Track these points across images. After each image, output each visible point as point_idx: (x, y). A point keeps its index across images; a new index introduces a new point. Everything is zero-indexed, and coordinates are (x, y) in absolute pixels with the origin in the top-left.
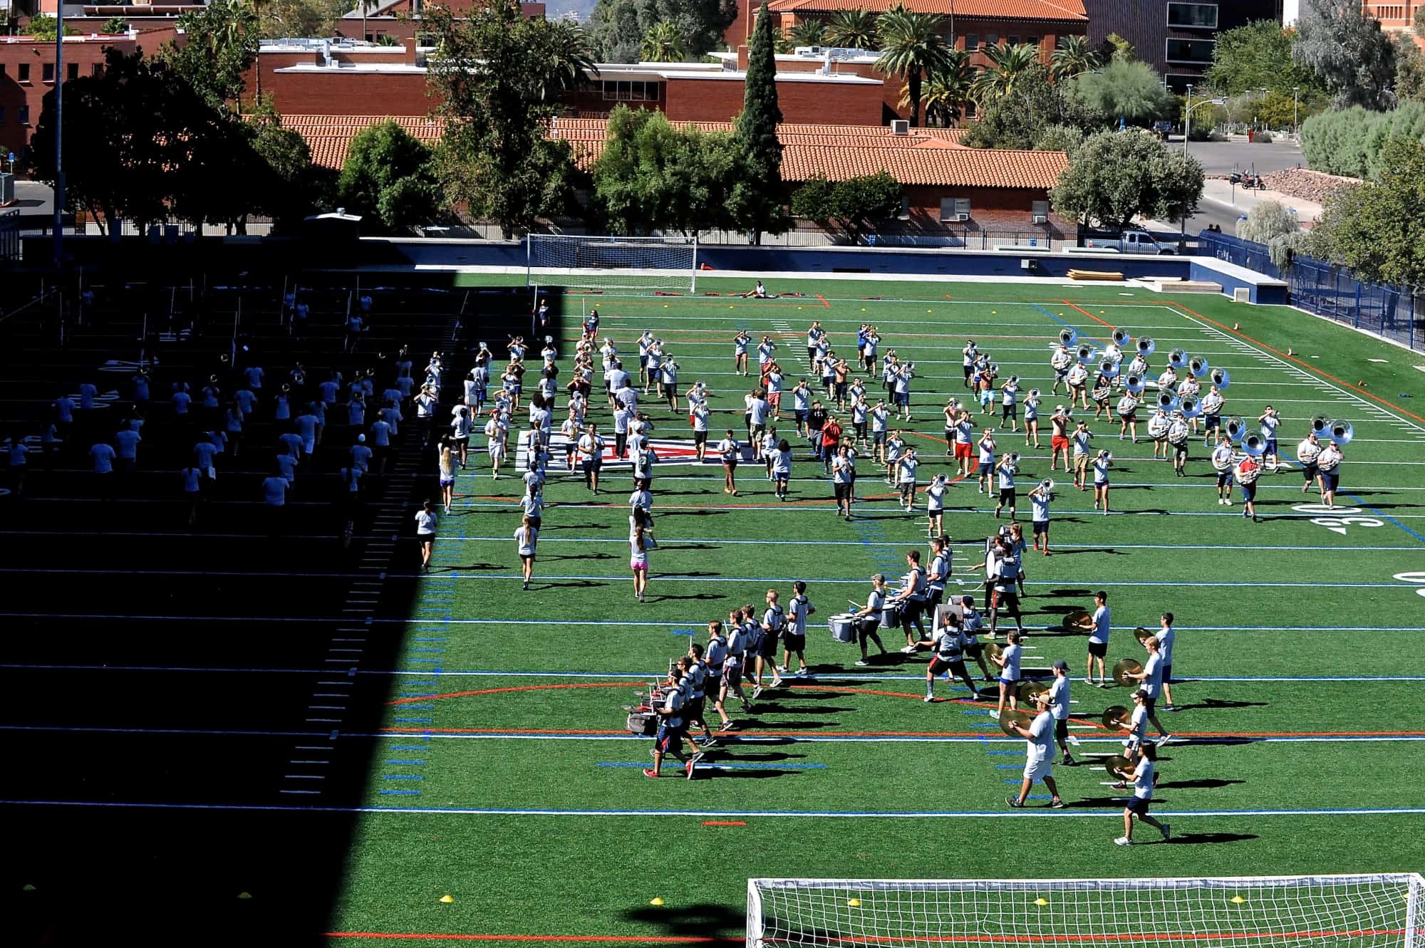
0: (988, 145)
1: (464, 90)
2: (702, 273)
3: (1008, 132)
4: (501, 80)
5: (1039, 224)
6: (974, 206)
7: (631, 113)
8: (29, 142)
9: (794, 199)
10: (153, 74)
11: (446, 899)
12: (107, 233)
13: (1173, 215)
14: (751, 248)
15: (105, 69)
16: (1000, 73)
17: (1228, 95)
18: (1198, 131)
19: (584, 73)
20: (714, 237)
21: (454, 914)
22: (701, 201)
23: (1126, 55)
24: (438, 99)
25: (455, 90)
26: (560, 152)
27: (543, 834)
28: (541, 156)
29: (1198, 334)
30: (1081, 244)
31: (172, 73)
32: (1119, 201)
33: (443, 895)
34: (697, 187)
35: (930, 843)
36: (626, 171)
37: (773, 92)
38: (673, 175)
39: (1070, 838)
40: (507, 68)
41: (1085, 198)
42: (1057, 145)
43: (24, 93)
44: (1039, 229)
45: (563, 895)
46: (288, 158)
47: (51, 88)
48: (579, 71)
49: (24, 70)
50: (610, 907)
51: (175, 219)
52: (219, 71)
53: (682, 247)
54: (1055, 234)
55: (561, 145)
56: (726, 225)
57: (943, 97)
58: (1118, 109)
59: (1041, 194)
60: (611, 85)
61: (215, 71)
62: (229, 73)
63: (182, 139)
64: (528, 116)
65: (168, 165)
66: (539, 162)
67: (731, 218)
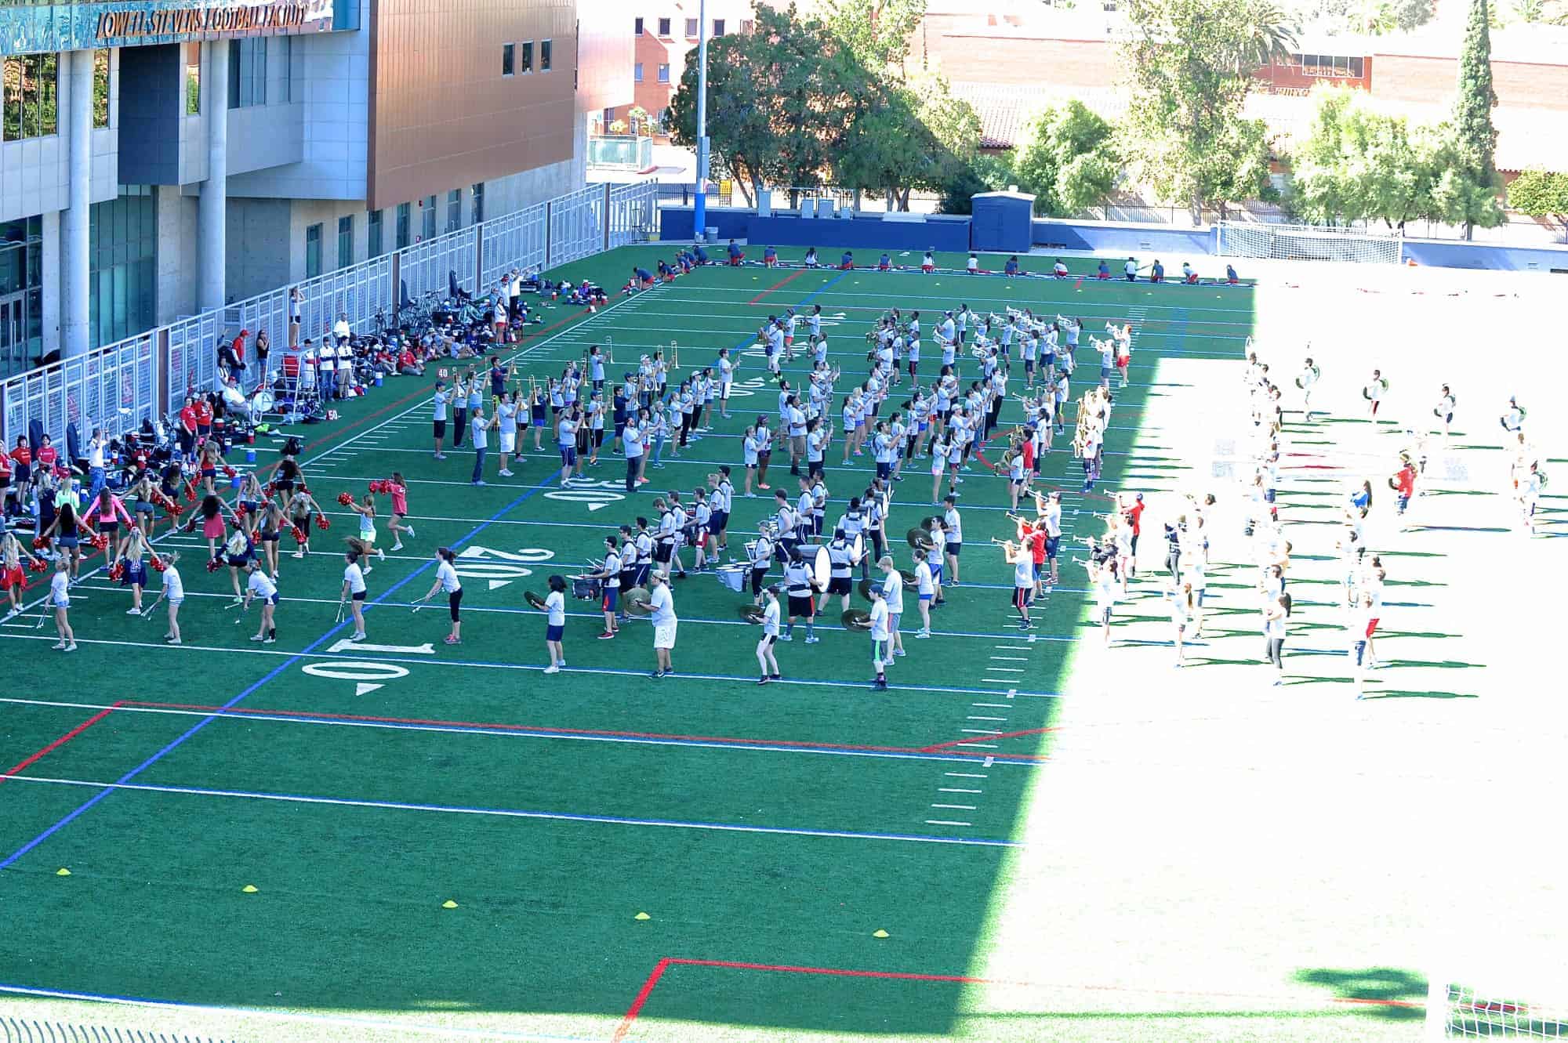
1: (1150, 60)
2: (1407, 269)
4: (1191, 53)
7: (1333, 90)
8: (670, 104)
9: (1509, 190)
10: (808, 33)
12: (755, 206)
14: (1462, 243)
15: (755, 26)
19: (1283, 47)
20: (1419, 229)
22: (1405, 187)
24: (1122, 69)
25: (1141, 60)
26: (1253, 132)
28: (1233, 135)
31: (829, 33)
34: (1402, 172)
36: (1327, 156)
37: (1488, 73)
38: (1376, 159)
40: (1197, 38)
43: (665, 51)
46: (955, 129)
47: (695, 46)
49: (665, 26)
51: (830, 193)
52: (881, 32)
53: (1387, 240)
55: (1256, 124)
56: (1433, 215)
60: (1311, 60)
61: (877, 31)
62: (893, 34)
63: (839, 105)
64: (1220, 91)
65: (824, 133)
66: (1231, 142)
67: (1439, 209)
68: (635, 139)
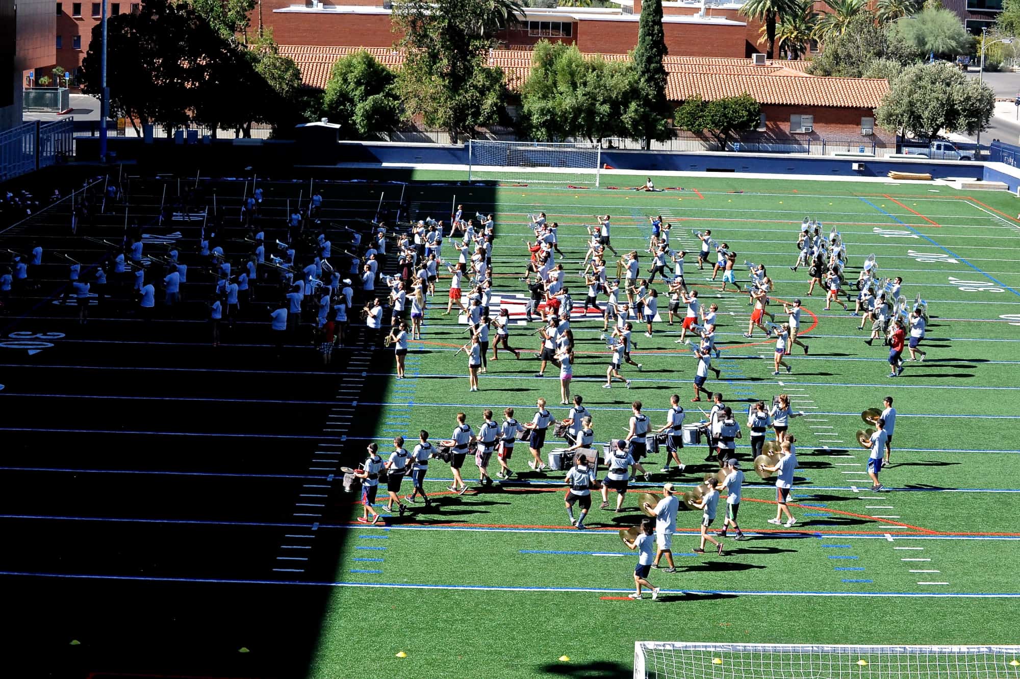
0: (827, 73)
1: (420, 27)
2: (604, 171)
3: (843, 64)
4: (450, 21)
5: (867, 135)
6: (816, 120)
7: (551, 46)
8: (81, 64)
9: (676, 114)
10: (178, 12)
11: (401, 654)
12: (142, 135)
13: (971, 129)
14: (642, 152)
15: (141, 8)
16: (836, 17)
17: (1014, 36)
18: (991, 64)
19: (514, 15)
20: (613, 144)
21: (407, 666)
22: (604, 115)
23: (935, 4)
24: (400, 34)
25: (414, 27)
26: (495, 76)
27: (477, 605)
28: (480, 79)
29: (989, 222)
30: (899, 151)
31: (193, 12)
32: (928, 119)
33: (398, 651)
34: (601, 104)
35: (776, 615)
36: (547, 92)
37: (661, 31)
38: (584, 95)
39: (886, 613)
40: (454, 11)
41: (902, 115)
42: (881, 75)
43: (77, 26)
44: (866, 139)
45: (491, 653)
46: (283, 79)
47: (98, 22)
48: (510, 13)
49: (77, 8)
50: (528, 662)
51: (195, 125)
52: (230, 11)
53: (590, 151)
54: (878, 144)
55: (496, 71)
56: (623, 133)
57: (793, 36)
58: (928, 47)
59: (869, 112)
60: (535, 25)
61: (227, 10)
62: (238, 12)
63: (201, 63)
64: (470, 48)
65: (190, 83)
66: (479, 84)
67: (627, 129)
68: (57, 89)
